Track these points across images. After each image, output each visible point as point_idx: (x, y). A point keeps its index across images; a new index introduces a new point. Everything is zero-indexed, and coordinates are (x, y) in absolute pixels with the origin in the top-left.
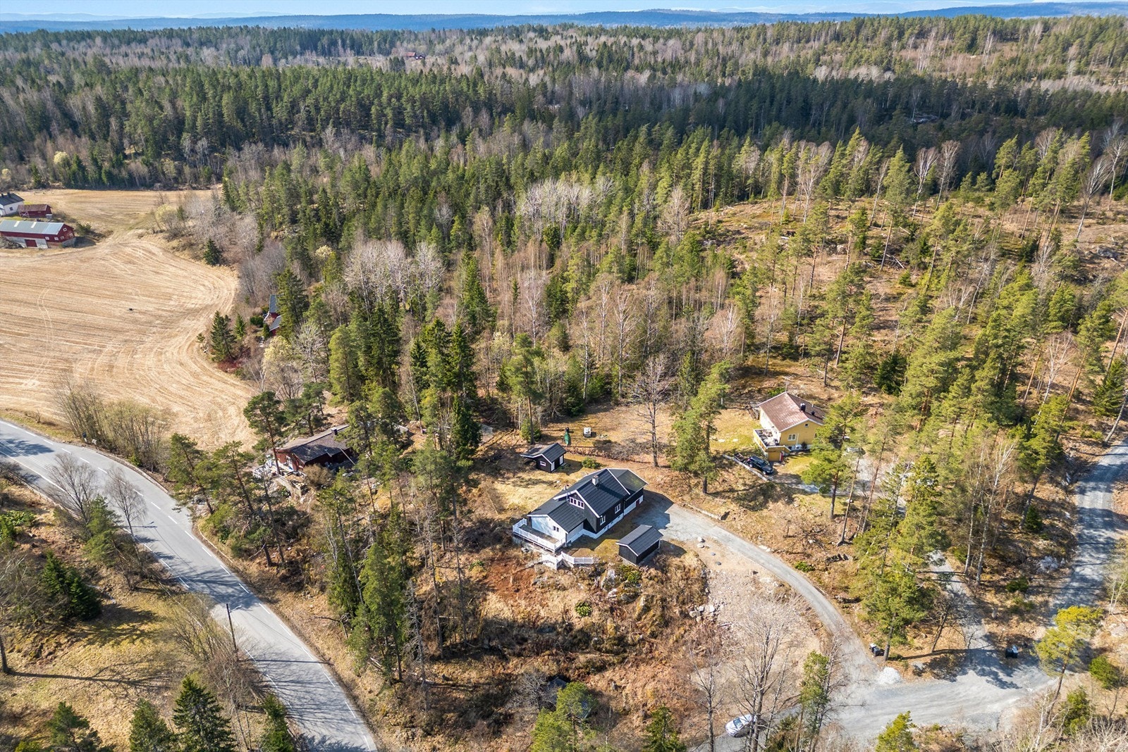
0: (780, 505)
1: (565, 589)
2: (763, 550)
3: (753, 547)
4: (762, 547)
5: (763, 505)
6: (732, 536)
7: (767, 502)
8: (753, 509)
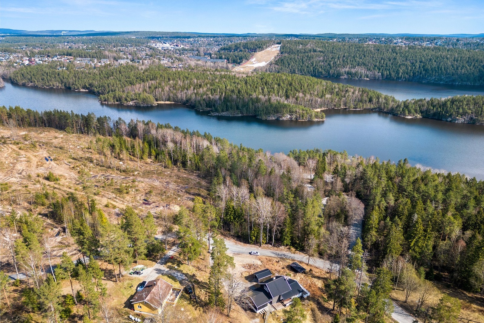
0: (197, 278)
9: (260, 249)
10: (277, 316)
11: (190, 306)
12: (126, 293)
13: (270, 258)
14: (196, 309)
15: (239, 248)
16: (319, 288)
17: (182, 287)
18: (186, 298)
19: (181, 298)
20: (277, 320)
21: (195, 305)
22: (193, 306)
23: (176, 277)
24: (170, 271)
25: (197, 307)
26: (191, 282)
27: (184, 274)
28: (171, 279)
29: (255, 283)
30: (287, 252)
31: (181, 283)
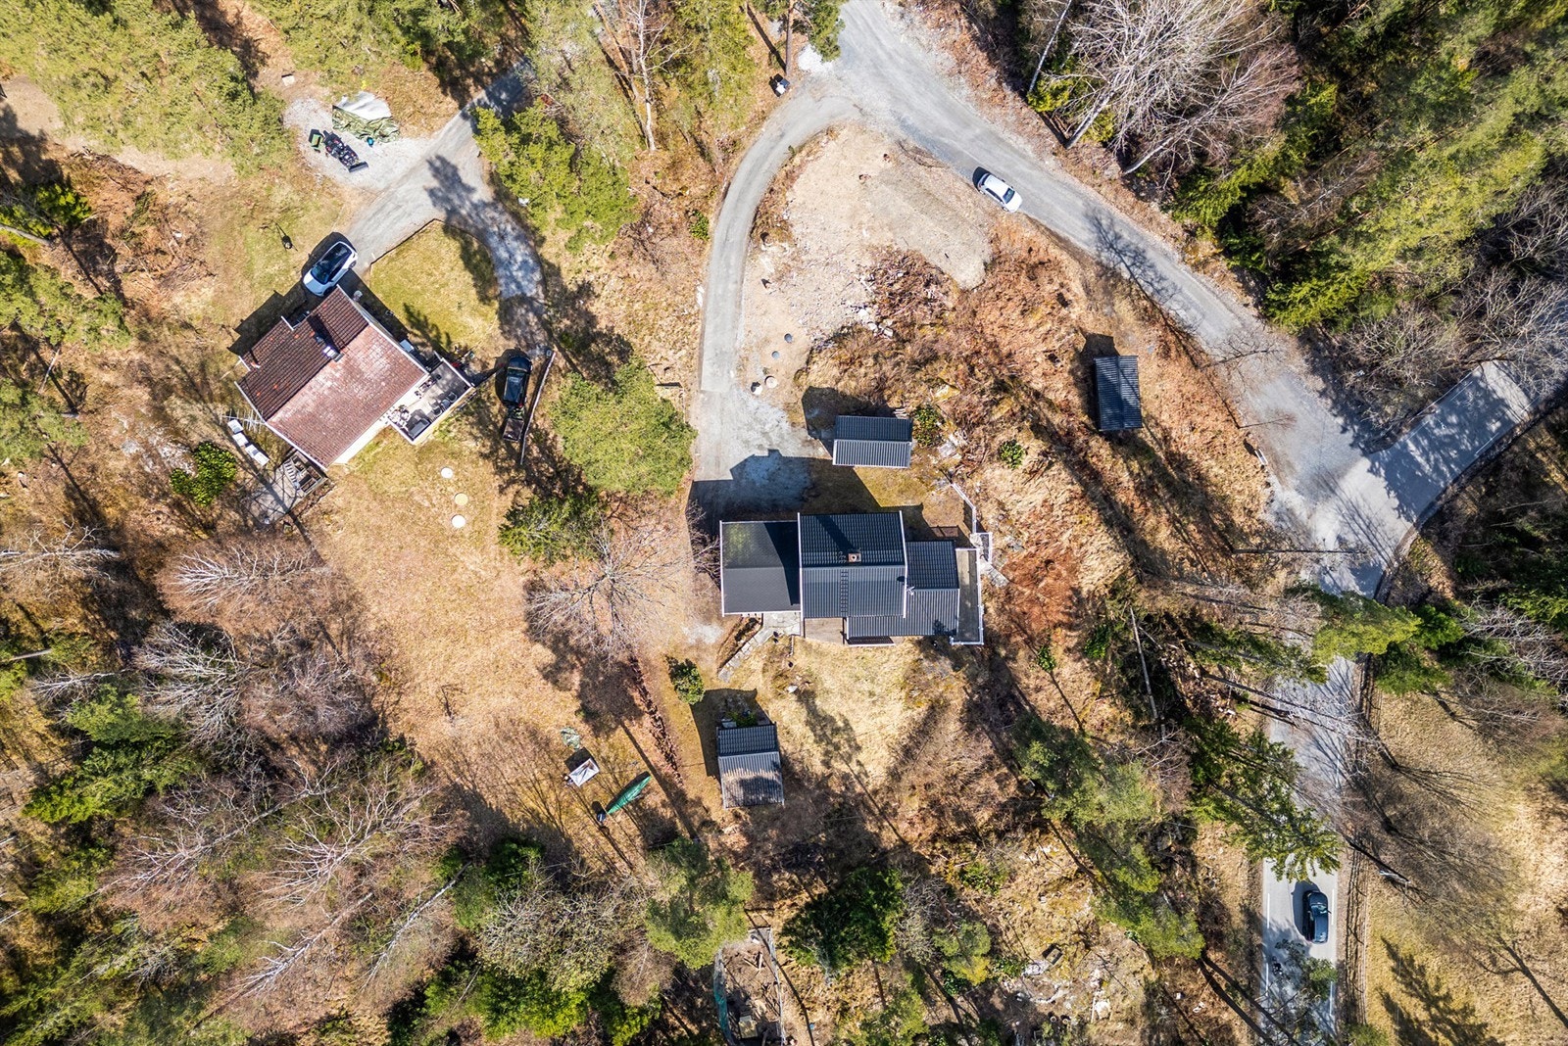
0: (596, 307)
1: (1001, 505)
2: (706, 297)
3: (709, 315)
4: (700, 300)
5: (608, 338)
6: (708, 354)
7: (599, 334)
8: (624, 350)
9: (1050, 162)
10: (784, 665)
11: (486, 469)
12: (260, 268)
13: (1055, 252)
14: (502, 490)
15: (950, 111)
16: (1077, 591)
17: (502, 341)
18: (482, 422)
19: (464, 411)
20: (775, 678)
21: (508, 470)
22: (500, 471)
23: (500, 261)
24: (490, 213)
25: (512, 481)
26: (550, 333)
27: (540, 261)
28: (468, 277)
29: (821, 452)
30: (1169, 247)
31: (506, 315)
